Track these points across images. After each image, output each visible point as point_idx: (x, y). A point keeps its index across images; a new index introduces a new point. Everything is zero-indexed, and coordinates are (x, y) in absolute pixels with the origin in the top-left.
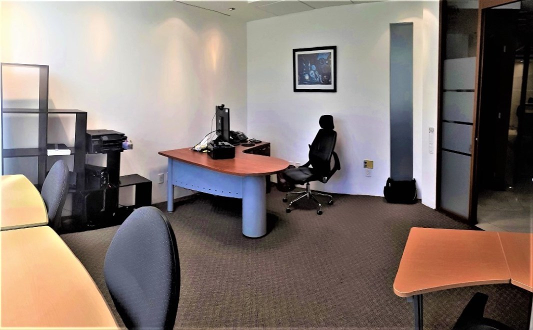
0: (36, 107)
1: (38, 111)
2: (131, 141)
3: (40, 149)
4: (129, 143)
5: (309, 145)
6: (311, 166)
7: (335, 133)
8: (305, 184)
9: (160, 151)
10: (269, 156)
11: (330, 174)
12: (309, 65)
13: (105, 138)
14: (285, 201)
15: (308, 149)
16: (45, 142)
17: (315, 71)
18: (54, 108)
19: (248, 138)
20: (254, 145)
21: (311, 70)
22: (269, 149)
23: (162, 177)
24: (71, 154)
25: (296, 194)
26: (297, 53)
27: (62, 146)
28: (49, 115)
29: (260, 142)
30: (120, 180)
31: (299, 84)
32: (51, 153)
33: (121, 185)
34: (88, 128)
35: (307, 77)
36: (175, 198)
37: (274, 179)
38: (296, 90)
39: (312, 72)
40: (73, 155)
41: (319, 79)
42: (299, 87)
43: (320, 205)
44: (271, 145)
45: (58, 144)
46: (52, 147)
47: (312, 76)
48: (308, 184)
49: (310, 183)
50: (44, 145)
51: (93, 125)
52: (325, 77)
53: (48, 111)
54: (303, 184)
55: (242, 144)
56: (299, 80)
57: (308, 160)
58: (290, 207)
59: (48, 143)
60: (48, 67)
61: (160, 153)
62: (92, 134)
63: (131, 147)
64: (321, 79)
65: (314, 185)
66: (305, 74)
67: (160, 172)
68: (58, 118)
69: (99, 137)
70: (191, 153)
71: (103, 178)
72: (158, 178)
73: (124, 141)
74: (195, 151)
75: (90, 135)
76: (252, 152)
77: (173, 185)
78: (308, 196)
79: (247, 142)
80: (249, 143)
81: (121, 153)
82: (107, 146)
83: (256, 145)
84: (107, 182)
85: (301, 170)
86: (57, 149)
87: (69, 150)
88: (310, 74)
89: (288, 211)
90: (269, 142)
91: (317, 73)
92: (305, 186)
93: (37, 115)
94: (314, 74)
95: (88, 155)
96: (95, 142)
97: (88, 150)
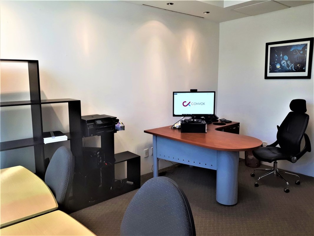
0: (28, 99)
1: (30, 103)
2: (122, 123)
3: (35, 138)
4: (121, 125)
5: (278, 126)
6: (278, 146)
7: (307, 116)
8: (273, 162)
9: (145, 130)
10: (239, 134)
11: (299, 155)
12: (281, 55)
13: (99, 122)
14: (253, 176)
15: (276, 130)
16: (41, 131)
17: (287, 61)
18: (46, 99)
19: (218, 118)
20: (225, 124)
21: (283, 59)
22: (239, 128)
23: (147, 152)
24: (68, 139)
25: (264, 170)
26: (270, 46)
27: (58, 133)
28: (42, 105)
29: (231, 122)
30: (115, 157)
31: (270, 72)
32: (47, 141)
33: (116, 162)
34: (83, 114)
35: (278, 66)
36: (159, 169)
37: (242, 155)
38: (266, 77)
39: (284, 61)
40: (70, 140)
41: (292, 67)
42: (269, 75)
43: (287, 183)
44: (240, 125)
45: (54, 132)
46: (48, 135)
47: (283, 65)
48: (275, 163)
49: (277, 161)
50: (39, 134)
51: (86, 111)
52: (298, 65)
53: (42, 102)
54: (270, 162)
55: (214, 123)
56: (270, 69)
57: (275, 139)
58: (258, 181)
59: (44, 131)
60: (36, 62)
61: (145, 132)
62: (87, 119)
63: (123, 128)
64: (293, 67)
65: (281, 164)
66: (276, 64)
67: (145, 148)
68: (51, 108)
69: (93, 121)
70: (171, 131)
71: (99, 157)
72: (144, 153)
73: (117, 124)
74: (175, 128)
75: (85, 120)
76: (223, 130)
77: (158, 158)
78: (275, 173)
79: (218, 121)
80: (219, 122)
81: (115, 134)
82: (101, 128)
83: (227, 125)
84: (103, 161)
85: (269, 149)
86: (53, 136)
87: (65, 136)
88: (282, 63)
89: (257, 185)
90: (239, 122)
91: (288, 62)
92: (272, 164)
93: (30, 106)
94: (285, 63)
95: (84, 139)
96: (90, 126)
97: (84, 134)
